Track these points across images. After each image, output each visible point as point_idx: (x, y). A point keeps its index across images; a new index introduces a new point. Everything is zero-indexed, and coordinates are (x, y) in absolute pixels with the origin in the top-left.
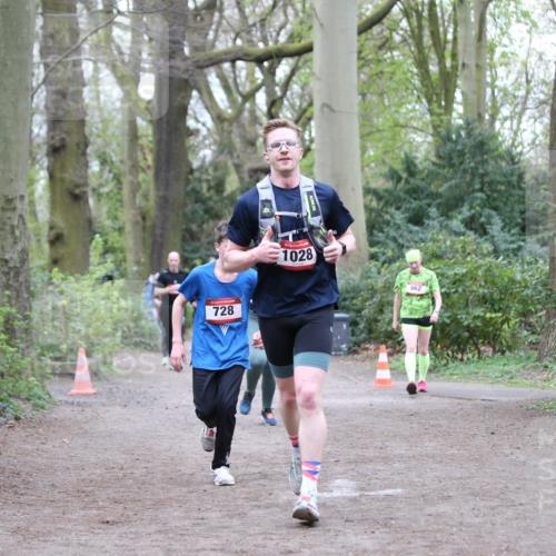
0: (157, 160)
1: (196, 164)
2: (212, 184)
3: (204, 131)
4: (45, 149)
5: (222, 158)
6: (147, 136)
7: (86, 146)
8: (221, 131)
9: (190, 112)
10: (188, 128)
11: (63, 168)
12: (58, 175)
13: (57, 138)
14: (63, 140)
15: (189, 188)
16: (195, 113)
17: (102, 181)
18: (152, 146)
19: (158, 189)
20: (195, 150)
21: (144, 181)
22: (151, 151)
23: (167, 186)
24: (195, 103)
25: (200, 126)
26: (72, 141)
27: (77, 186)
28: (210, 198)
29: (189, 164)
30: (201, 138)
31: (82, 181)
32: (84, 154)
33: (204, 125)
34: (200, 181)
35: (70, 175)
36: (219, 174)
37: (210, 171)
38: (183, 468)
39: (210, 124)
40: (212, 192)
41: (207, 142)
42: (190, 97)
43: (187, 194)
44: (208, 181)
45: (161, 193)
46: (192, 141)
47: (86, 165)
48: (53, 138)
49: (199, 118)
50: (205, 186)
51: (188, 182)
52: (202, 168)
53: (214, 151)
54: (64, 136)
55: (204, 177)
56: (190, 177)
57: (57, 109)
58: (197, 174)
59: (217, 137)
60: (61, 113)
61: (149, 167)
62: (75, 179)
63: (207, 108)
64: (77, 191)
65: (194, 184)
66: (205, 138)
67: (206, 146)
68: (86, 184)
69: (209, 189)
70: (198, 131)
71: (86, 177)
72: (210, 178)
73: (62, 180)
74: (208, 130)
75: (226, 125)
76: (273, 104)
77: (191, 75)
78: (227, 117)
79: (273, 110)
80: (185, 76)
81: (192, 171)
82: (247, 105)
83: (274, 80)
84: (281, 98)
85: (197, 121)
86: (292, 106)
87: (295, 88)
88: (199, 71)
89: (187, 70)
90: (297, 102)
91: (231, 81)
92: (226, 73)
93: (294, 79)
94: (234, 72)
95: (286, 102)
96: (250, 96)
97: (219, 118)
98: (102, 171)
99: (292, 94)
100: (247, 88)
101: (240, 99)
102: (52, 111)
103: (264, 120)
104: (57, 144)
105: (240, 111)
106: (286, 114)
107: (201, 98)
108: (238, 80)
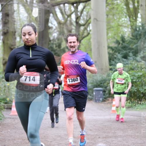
1: (51, 38)
2: (57, 45)
3: (54, 28)
4: (1, 33)
5: (60, 36)
7: (15, 32)
8: (60, 27)
10: (49, 27)
11: (8, 40)
12: (6, 42)
13: (6, 30)
14: (7, 30)
15: (50, 46)
20: (51, 34)
24: (51, 18)
25: (53, 26)
27: (12, 46)
28: (56, 50)
29: (49, 38)
30: (53, 30)
31: (14, 44)
32: (14, 35)
33: (54, 25)
34: (53, 44)
35: (10, 42)
36: (59, 42)
37: (57, 41)
39: (56, 25)
40: (57, 48)
41: (55, 31)
44: (56, 44)
46: (50, 31)
47: (15, 38)
48: (4, 29)
50: (54, 46)
51: (49, 44)
52: (54, 40)
53: (58, 34)
54: (8, 29)
55: (55, 43)
56: (50, 43)
57: (5, 20)
58: (52, 42)
59: (59, 29)
60: (7, 21)
62: (12, 43)
63: (55, 19)
64: (12, 47)
66: (55, 30)
67: (55, 33)
68: (15, 45)
69: (56, 46)
71: (15, 43)
72: (56, 43)
73: (7, 43)
74: (56, 27)
75: (62, 25)
76: (78, 18)
77: (50, 9)
78: (62, 22)
79: (77, 20)
80: (48, 9)
81: (50, 41)
82: (69, 19)
83: (77, 10)
84: (80, 17)
85: (52, 24)
86: (84, 19)
87: (85, 13)
88: (53, 7)
89: (49, 7)
90: (85, 18)
91: (63, 11)
92: (62, 8)
93: (84, 10)
94: (64, 8)
95: (81, 18)
96: (69, 16)
97: (59, 23)
98: (20, 41)
99: (84, 15)
100: (69, 13)
101: (66, 17)
102: (4, 20)
103: (75, 24)
104: (6, 31)
105: (66, 21)
106: (82, 22)
107: (53, 16)
108: (65, 10)
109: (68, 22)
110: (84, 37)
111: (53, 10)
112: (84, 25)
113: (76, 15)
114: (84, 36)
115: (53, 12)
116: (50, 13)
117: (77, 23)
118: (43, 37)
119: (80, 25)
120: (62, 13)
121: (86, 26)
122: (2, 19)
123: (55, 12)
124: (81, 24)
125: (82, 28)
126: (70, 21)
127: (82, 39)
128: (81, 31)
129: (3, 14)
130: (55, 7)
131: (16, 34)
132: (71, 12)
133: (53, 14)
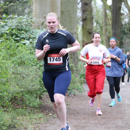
0: (113, 22)
6: (109, 16)
9: (122, 8)
16: (123, 9)
17: (97, 28)
18: (111, 18)
19: (113, 30)
21: (109, 28)
22: (111, 20)
23: (115, 29)
26: (89, 17)
38: (121, 109)
42: (121, 4)
43: (121, 32)
45: (114, 32)
49: (124, 10)
61: (110, 24)
65: (123, 29)
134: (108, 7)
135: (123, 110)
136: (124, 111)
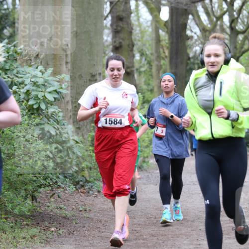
0: (171, 53)
1: (191, 55)
3: (195, 37)
4: (111, 47)
6: (165, 40)
7: (133, 46)
8: (205, 37)
9: (188, 27)
10: (187, 36)
13: (117, 42)
14: (120, 43)
15: (188, 67)
16: (190, 27)
17: (141, 65)
18: (168, 45)
20: (191, 47)
21: (164, 64)
22: (167, 48)
23: (176, 67)
24: (191, 22)
25: (193, 34)
26: (125, 43)
27: (128, 67)
29: (188, 55)
30: (194, 41)
31: (131, 65)
32: (132, 50)
33: (195, 33)
34: (194, 64)
39: (199, 33)
41: (197, 43)
42: (188, 18)
43: (187, 71)
44: (198, 64)
45: (173, 71)
46: (189, 42)
47: (134, 56)
48: (115, 42)
49: (193, 30)
50: (196, 66)
51: (187, 64)
52: (195, 57)
53: (201, 48)
54: (121, 41)
55: (196, 61)
56: (188, 62)
57: (117, 26)
58: (192, 60)
59: (202, 40)
60: (119, 28)
61: (166, 57)
62: (127, 64)
63: (197, 24)
64: (128, 70)
65: (191, 66)
66: (196, 41)
67: (196, 46)
68: (133, 66)
70: (192, 37)
71: (133, 63)
74: (198, 36)
75: (207, 33)
76: (233, 21)
77: (189, 7)
78: (208, 29)
79: (233, 25)
80: (186, 7)
81: (189, 59)
82: (219, 22)
83: (233, 9)
84: (237, 18)
85: (192, 31)
86: (243, 22)
87: (245, 12)
88: (193, 4)
89: (187, 4)
90: (246, 20)
91: (210, 9)
92: (207, 6)
93: (244, 7)
94: (211, 5)
95: (239, 20)
96: (220, 18)
97: (204, 30)
98: (141, 59)
99: (243, 16)
100: (218, 13)
101: (215, 19)
102: (115, 27)
103: (228, 30)
104: (118, 45)
105: (215, 25)
106: (240, 27)
107: (194, 19)
108: (214, 9)
109: (218, 27)
110: (244, 52)
111: (193, 8)
112: (243, 32)
113: (231, 16)
114: (243, 50)
115: (194, 12)
116: (189, 14)
117: (232, 28)
118: (177, 53)
119: (238, 33)
120: (207, 13)
121: (246, 34)
122: (111, 25)
123: (197, 12)
124: (239, 30)
125: (241, 37)
126: (222, 26)
127: (242, 55)
128: (240, 42)
129: (112, 17)
130: (196, 4)
131: (135, 48)
132: (222, 12)
133: (193, 15)
134: (163, 25)
135: (192, 219)
136: (193, 221)
